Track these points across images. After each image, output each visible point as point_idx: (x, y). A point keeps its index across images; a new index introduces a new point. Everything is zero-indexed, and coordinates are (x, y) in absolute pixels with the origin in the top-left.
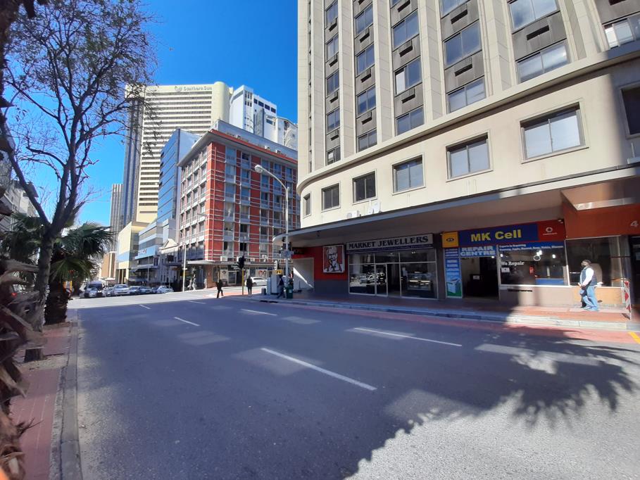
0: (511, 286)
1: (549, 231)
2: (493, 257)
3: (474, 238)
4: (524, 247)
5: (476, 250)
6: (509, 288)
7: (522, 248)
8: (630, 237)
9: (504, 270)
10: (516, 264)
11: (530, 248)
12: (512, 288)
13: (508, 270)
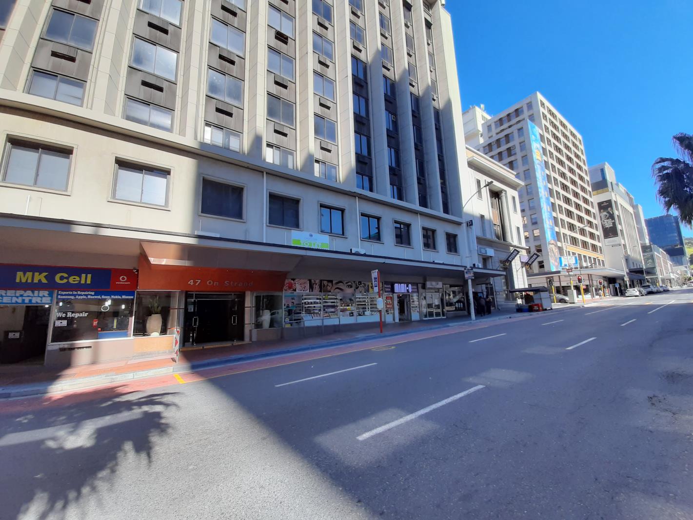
0: (64, 344)
1: (123, 280)
2: (47, 306)
3: (20, 277)
4: (91, 295)
5: (21, 296)
6: (61, 346)
7: (89, 297)
8: (187, 292)
9: (58, 324)
10: (77, 315)
11: (99, 297)
12: (66, 346)
13: (64, 323)
